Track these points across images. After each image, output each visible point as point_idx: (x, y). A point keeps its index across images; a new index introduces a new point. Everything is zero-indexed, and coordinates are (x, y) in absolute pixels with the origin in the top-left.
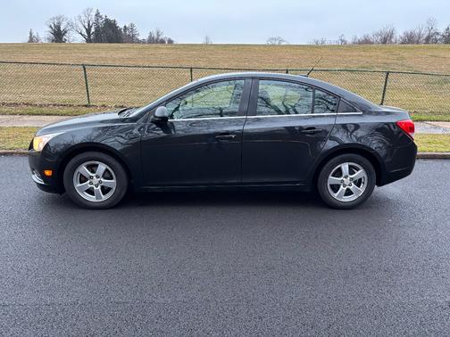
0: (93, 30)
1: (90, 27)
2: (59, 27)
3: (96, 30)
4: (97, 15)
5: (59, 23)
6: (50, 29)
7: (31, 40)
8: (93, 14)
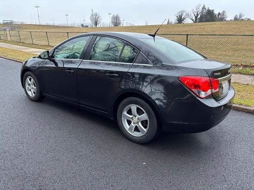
0: (199, 17)
1: (197, 15)
2: (181, 16)
3: (201, 17)
4: (204, 8)
5: (182, 14)
6: (177, 18)
7: (168, 23)
8: (201, 8)
